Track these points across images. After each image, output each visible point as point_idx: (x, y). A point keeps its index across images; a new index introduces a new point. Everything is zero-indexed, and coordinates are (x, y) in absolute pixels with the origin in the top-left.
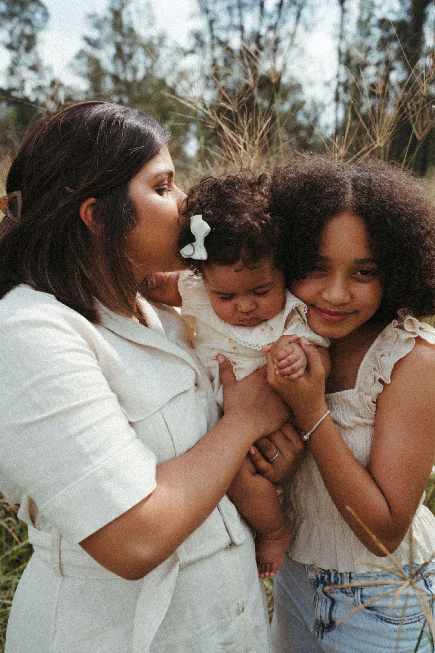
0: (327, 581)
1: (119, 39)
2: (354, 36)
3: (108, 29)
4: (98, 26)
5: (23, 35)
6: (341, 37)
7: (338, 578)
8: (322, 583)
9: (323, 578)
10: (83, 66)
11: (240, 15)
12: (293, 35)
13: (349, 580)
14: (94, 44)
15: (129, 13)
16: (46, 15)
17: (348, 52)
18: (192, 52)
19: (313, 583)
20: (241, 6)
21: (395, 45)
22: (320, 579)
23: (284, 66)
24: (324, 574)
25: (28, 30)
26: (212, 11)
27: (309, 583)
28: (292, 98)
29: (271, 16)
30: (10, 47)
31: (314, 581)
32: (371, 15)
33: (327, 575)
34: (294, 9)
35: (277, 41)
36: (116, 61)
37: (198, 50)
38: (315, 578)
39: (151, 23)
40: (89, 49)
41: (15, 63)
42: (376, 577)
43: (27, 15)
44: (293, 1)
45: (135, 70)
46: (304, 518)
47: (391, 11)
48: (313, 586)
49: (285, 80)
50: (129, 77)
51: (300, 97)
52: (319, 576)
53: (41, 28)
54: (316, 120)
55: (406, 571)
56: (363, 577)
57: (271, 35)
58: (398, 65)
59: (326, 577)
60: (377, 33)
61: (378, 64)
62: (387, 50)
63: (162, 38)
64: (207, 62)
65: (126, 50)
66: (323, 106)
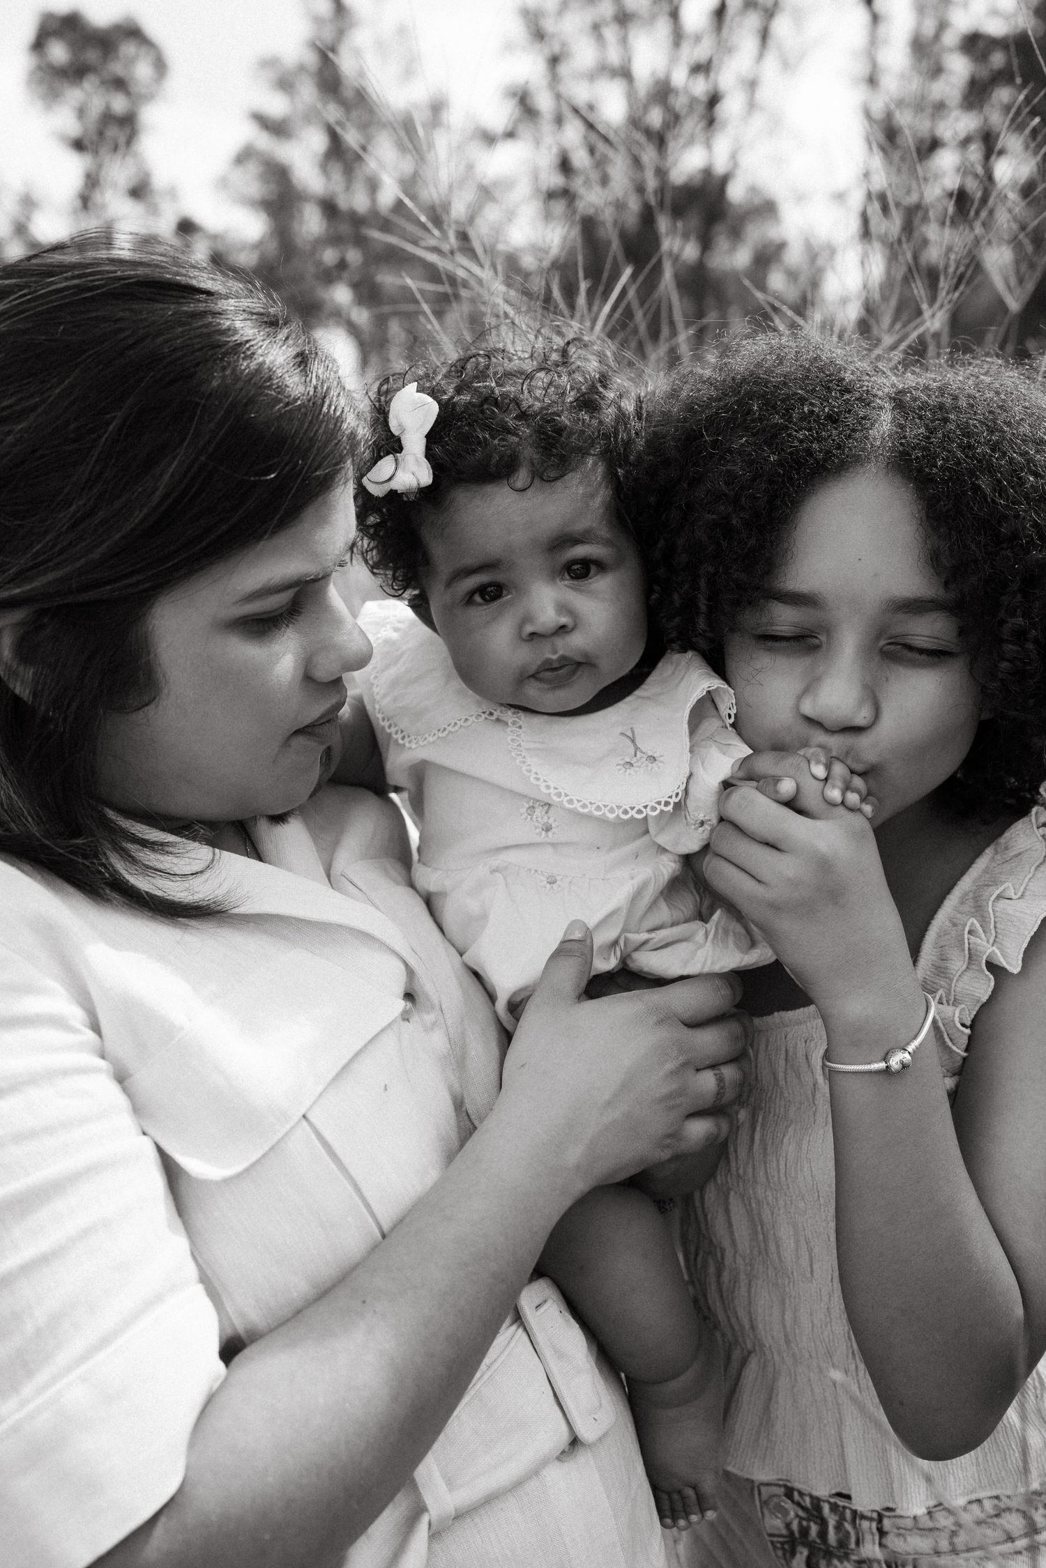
0: (818, 1541)
1: (333, 112)
2: (902, 76)
3: (308, 92)
4: (285, 84)
5: (108, 118)
6: (872, 81)
7: (848, 1533)
8: (804, 1544)
9: (805, 1532)
10: (250, 182)
11: (624, 41)
12: (752, 85)
13: (877, 1537)
14: (277, 128)
15: (357, 53)
16: (160, 66)
17: (889, 116)
18: (510, 135)
19: (779, 1545)
20: (624, 19)
21: (1003, 94)
22: (797, 1534)
23: (734, 157)
24: (808, 1520)
25: (119, 104)
26: (553, 35)
27: (769, 1544)
28: (755, 233)
29: (698, 39)
30: (79, 145)
31: (781, 1539)
32: (942, 26)
33: (815, 1523)
34: (753, 21)
35: (714, 100)
36: (329, 167)
37: (525, 131)
38: (784, 1532)
39: (409, 71)
40: (264, 141)
41: (92, 182)
42: (954, 1528)
43: (117, 68)
44: (750, 2)
45: (373, 186)
46: (750, 1353)
47: (994, 12)
48: (780, 1553)
49: (736, 192)
50: (359, 201)
51: (773, 233)
52: (795, 1526)
53: (149, 97)
54: (815, 284)
55: (1036, 1509)
56: (915, 1531)
57: (700, 87)
58: (1013, 142)
59: (814, 1529)
60: (959, 68)
61: (965, 142)
62: (987, 109)
63: (437, 108)
64: (546, 160)
65: (351, 137)
66: (832, 251)
